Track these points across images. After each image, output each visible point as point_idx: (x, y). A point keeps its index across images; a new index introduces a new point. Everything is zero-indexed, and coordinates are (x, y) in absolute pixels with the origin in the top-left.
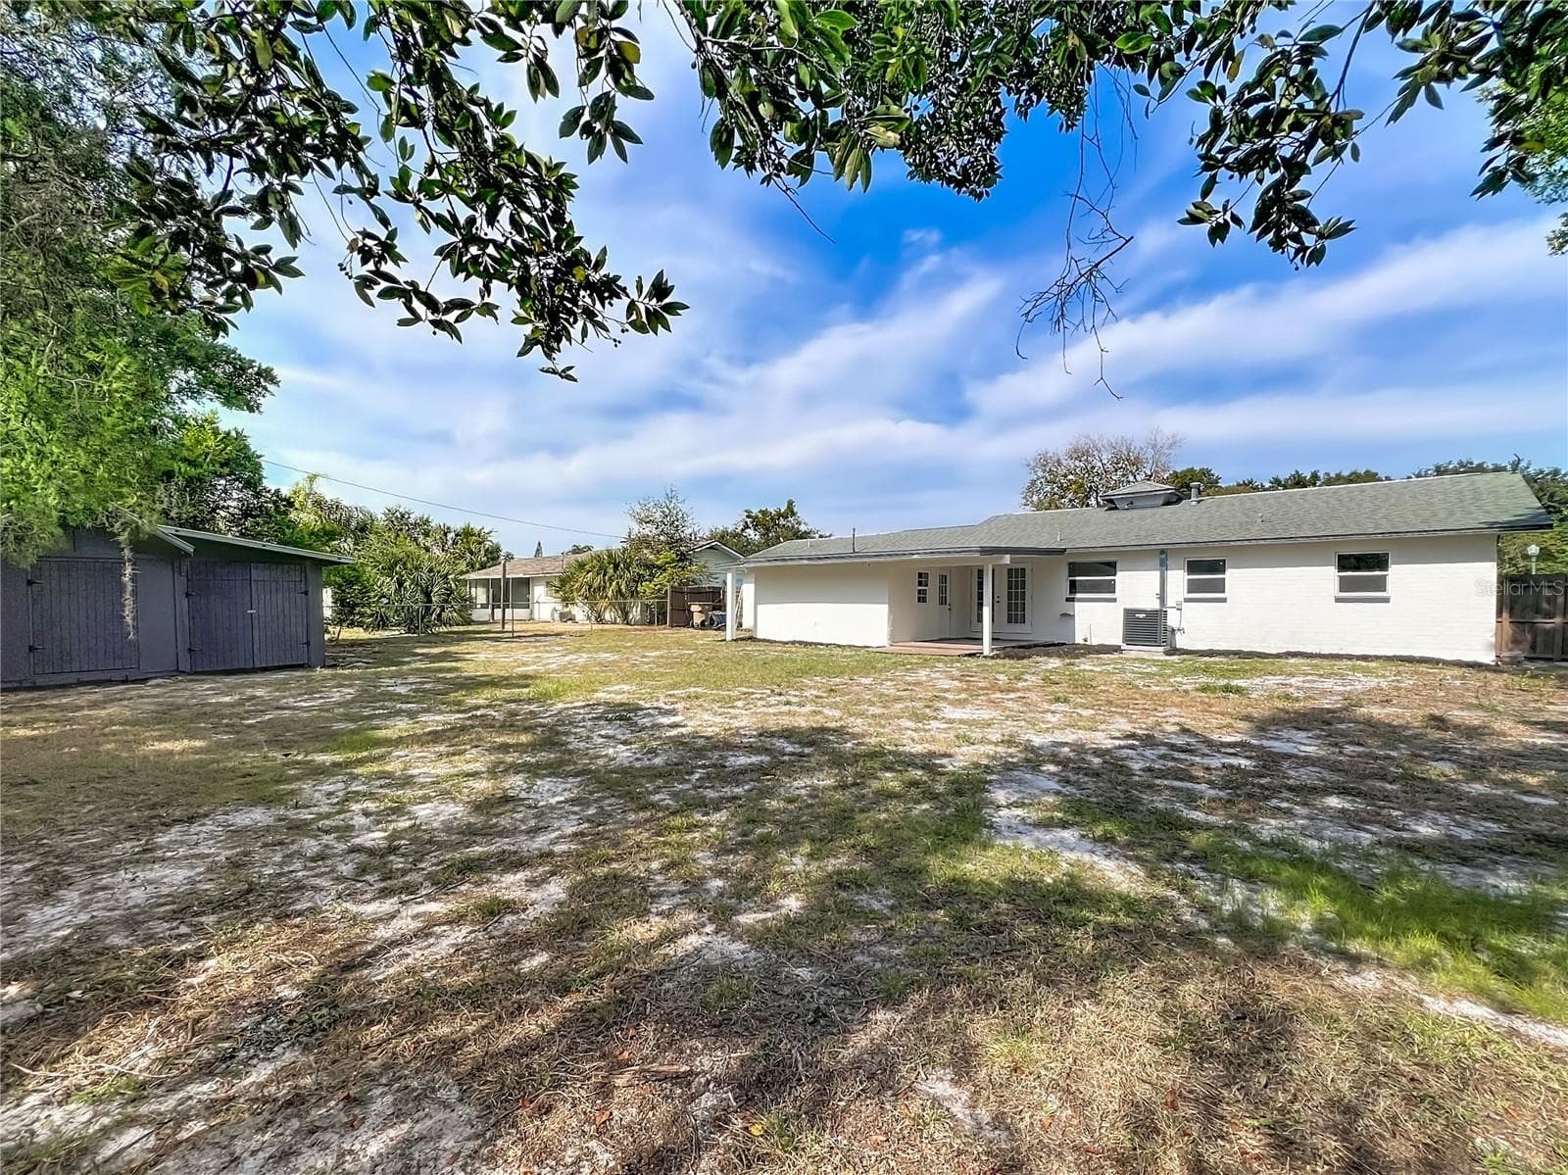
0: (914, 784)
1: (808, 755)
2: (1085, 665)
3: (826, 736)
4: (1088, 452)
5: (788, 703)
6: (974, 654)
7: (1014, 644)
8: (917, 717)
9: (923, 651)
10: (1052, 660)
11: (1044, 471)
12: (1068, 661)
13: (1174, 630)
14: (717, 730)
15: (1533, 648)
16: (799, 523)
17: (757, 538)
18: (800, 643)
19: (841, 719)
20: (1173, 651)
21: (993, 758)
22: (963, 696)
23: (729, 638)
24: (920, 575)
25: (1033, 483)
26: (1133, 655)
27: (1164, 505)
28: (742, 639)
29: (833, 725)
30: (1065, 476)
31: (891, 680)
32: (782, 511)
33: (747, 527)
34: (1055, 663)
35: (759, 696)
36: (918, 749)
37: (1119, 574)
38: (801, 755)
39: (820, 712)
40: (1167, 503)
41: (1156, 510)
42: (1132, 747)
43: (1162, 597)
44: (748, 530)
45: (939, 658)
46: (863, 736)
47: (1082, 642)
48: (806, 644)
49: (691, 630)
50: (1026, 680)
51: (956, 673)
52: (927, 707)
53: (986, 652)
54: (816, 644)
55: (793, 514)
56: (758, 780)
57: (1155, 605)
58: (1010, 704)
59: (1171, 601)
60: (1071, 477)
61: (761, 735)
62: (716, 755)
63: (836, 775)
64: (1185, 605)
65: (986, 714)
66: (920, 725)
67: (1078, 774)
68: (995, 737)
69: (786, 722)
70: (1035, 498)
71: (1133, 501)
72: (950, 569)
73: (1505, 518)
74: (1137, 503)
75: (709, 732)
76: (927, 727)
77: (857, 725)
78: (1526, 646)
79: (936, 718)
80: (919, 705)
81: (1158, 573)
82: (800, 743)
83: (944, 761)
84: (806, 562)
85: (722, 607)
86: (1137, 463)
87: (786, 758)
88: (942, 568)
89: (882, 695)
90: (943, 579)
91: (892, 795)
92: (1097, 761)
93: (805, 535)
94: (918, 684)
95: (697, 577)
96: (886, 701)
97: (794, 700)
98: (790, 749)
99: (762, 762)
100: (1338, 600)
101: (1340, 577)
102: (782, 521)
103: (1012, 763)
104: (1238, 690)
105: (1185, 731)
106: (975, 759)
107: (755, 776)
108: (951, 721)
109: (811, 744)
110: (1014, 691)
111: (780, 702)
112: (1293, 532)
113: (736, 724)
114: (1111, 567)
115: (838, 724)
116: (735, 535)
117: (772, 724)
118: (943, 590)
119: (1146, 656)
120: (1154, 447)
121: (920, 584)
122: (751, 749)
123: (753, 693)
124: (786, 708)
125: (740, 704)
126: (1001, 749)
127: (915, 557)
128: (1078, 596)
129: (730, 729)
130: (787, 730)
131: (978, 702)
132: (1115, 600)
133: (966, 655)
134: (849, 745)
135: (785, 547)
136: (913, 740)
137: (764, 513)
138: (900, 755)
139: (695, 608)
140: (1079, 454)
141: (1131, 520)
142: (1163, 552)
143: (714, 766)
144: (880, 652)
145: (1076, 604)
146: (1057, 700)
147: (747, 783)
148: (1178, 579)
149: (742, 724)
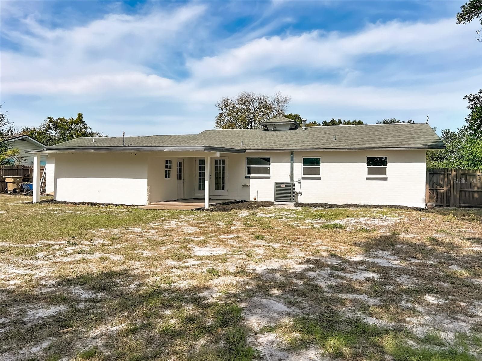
0: (190, 320)
1: (101, 300)
2: (261, 214)
3: (114, 280)
4: (247, 101)
5: (81, 252)
6: (200, 209)
7: (220, 202)
8: (179, 257)
9: (169, 207)
10: (242, 211)
11: (226, 109)
12: (252, 212)
13: (297, 194)
14: (18, 282)
15: (437, 201)
16: (86, 128)
17: (56, 135)
18: (88, 203)
19: (124, 263)
20: (297, 204)
21: (236, 286)
22: (202, 238)
23: (35, 201)
24: (167, 162)
25: (221, 115)
26: (280, 207)
27: (289, 129)
28: (45, 202)
29: (118, 269)
30: (237, 113)
31: (154, 229)
32: (75, 119)
33: (49, 128)
34: (245, 213)
35: (57, 247)
36: (185, 284)
37: (272, 164)
38: (95, 301)
39: (107, 258)
40: (291, 129)
41: (285, 132)
42: (312, 270)
43: (292, 176)
44: (51, 131)
45: (181, 212)
46: (143, 277)
47: (254, 200)
48: (92, 204)
49: (5, 195)
50: (235, 225)
51: (195, 222)
52: (182, 248)
53: (207, 207)
54: (100, 204)
55: (82, 122)
56: (57, 334)
57: (288, 181)
58: (231, 242)
59: (296, 179)
60: (239, 113)
61: (59, 284)
62: (16, 310)
63: (127, 318)
64: (302, 181)
65: (221, 251)
66: (181, 263)
67: (293, 295)
68: (232, 269)
69: (81, 269)
70: (222, 123)
71: (276, 127)
72: (184, 159)
73: (429, 143)
74: (277, 128)
75: (12, 284)
76: (187, 264)
77: (137, 267)
78: (434, 200)
79: (190, 257)
80: (177, 246)
81: (290, 164)
82: (93, 288)
83: (205, 293)
84: (93, 151)
85: (29, 179)
86: (270, 108)
87: (82, 306)
88: (179, 158)
89: (150, 241)
90: (180, 164)
91: (175, 334)
92: (300, 282)
93: (90, 135)
94: (172, 230)
95: (11, 159)
96: (154, 245)
97: (86, 248)
98: (85, 295)
99: (60, 313)
100: (368, 179)
101: (368, 168)
102: (74, 126)
103: (249, 290)
104: (340, 227)
105: (333, 255)
106: (225, 290)
107: (54, 329)
108: (200, 258)
109: (103, 289)
110: (231, 232)
111: (75, 252)
112: (349, 145)
113: (37, 274)
114: (267, 160)
115: (122, 268)
116: (41, 133)
117: (69, 272)
118: (180, 171)
119: (286, 207)
120: (278, 101)
121: (167, 167)
122: (51, 300)
123: (53, 245)
124: (80, 257)
125: (41, 255)
126: (240, 279)
127: (165, 150)
128: (252, 175)
129: (32, 280)
130: (81, 277)
131: (213, 242)
132: (269, 178)
133: (196, 209)
134: (133, 286)
135: (77, 142)
136: (180, 277)
137: (62, 120)
138: (172, 292)
139: (9, 180)
140: (244, 101)
141: (276, 136)
142: (292, 153)
143: (13, 323)
144: (142, 208)
145: (251, 180)
146: (257, 238)
147: (45, 339)
148: (299, 167)
149: (43, 274)
